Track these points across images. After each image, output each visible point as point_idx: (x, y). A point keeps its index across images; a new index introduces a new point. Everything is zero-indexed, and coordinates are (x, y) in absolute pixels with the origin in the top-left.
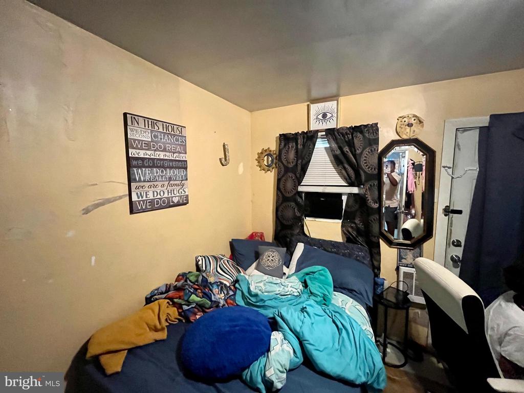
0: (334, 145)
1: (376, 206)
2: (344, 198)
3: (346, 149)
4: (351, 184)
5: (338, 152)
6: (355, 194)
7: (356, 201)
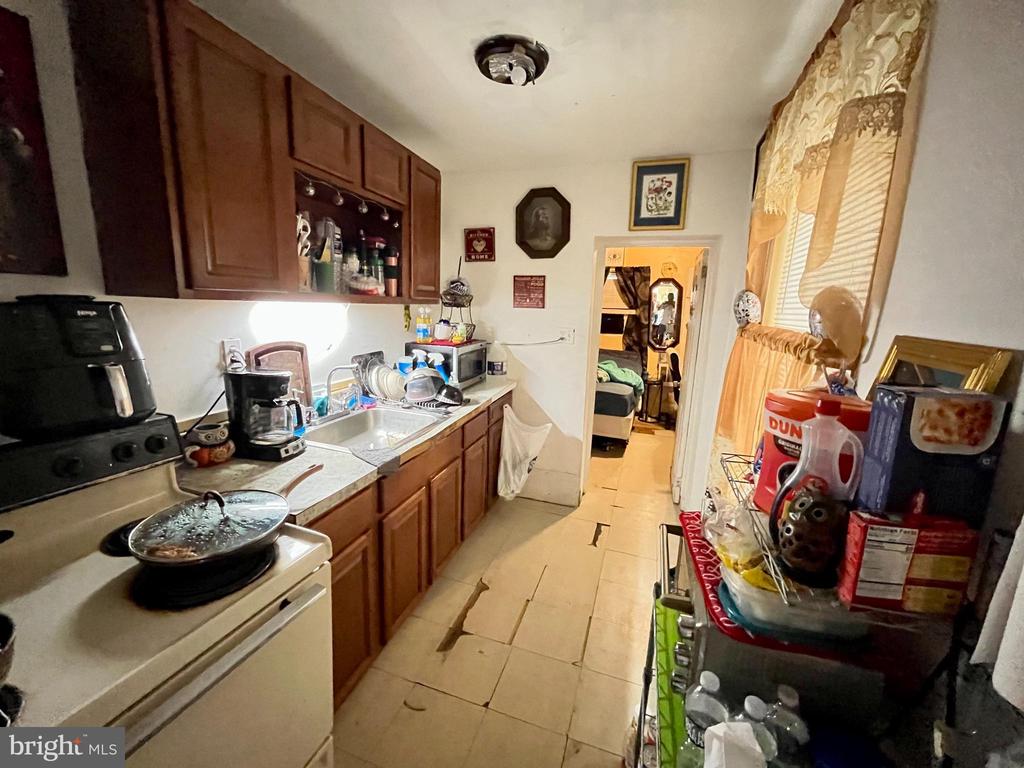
0: (621, 279)
1: (646, 323)
2: (625, 318)
3: (629, 282)
4: (631, 308)
5: (623, 284)
6: (633, 315)
7: (633, 320)
